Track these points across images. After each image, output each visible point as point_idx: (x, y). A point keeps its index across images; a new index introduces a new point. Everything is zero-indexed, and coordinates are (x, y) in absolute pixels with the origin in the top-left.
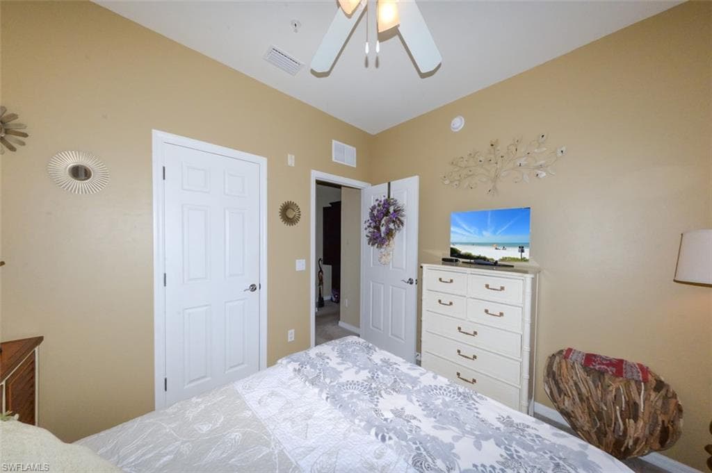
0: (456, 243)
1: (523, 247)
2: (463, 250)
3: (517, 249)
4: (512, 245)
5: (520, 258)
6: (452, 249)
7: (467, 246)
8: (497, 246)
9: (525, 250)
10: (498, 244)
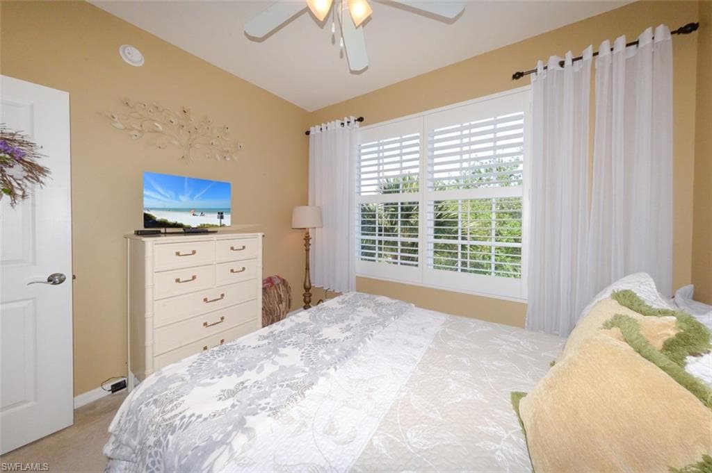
0: (151, 209)
1: (222, 213)
2: (159, 216)
3: (216, 215)
4: (210, 211)
5: (219, 225)
6: (145, 215)
7: (162, 212)
8: (194, 211)
9: (225, 215)
10: (195, 210)
